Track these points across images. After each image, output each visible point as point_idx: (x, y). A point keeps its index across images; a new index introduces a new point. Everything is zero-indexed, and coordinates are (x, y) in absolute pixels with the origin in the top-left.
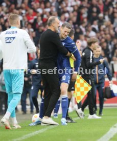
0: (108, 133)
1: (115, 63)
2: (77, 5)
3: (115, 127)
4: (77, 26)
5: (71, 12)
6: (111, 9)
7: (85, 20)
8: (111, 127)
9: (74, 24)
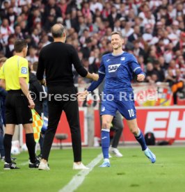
0: (70, 183)
1: (79, 86)
2: (27, 5)
3: (79, 175)
4: (27, 33)
5: (18, 15)
6: (74, 11)
7: (39, 26)
8: (74, 175)
9: (23, 31)
